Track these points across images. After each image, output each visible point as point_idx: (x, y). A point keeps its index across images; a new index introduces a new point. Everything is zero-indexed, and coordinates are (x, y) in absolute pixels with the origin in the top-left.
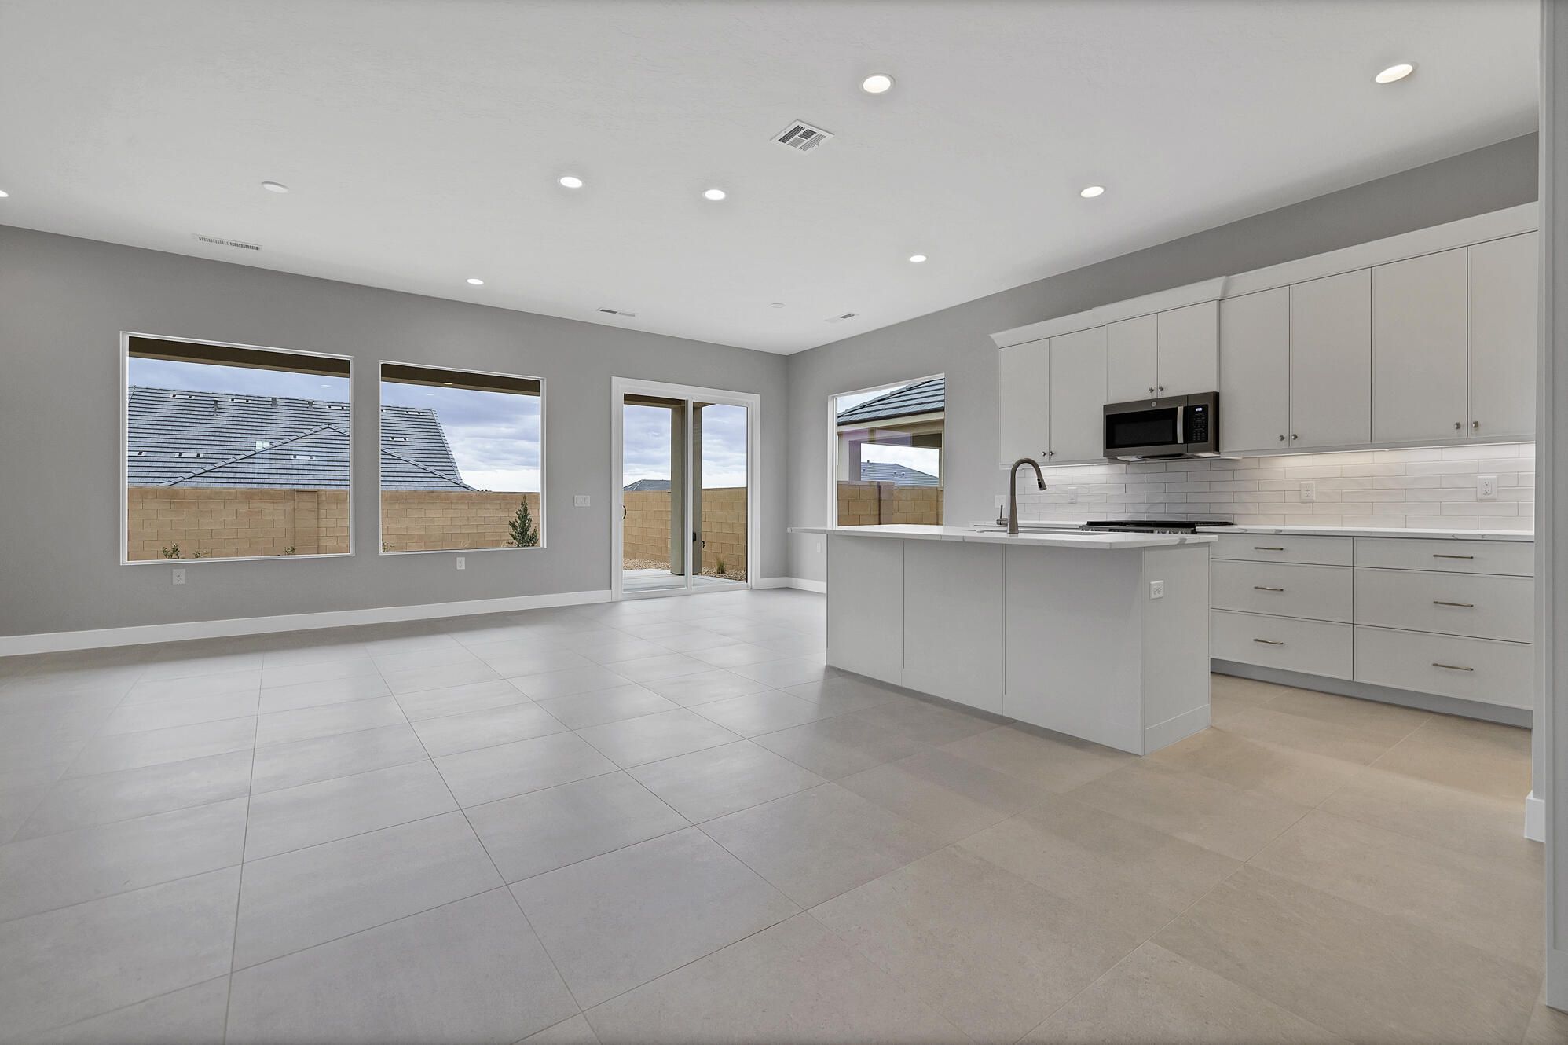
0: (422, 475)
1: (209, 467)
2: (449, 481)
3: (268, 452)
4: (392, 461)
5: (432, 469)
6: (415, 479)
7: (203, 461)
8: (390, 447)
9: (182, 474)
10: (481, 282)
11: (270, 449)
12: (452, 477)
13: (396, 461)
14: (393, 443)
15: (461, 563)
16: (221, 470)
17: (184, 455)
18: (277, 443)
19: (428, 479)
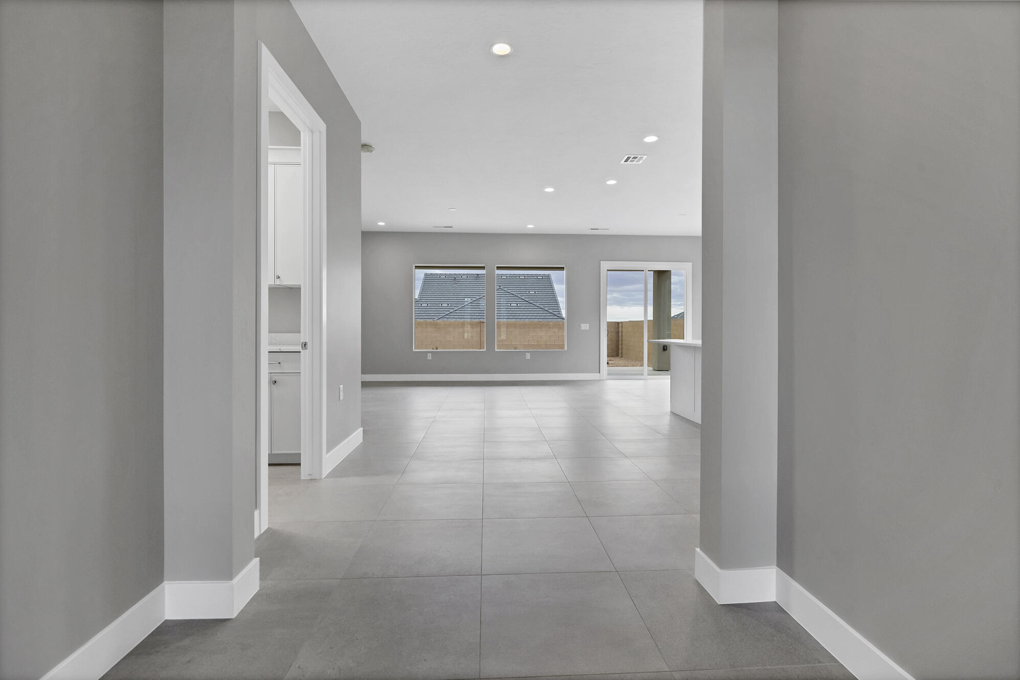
0: (542, 312)
1: (451, 311)
2: (555, 315)
3: (470, 304)
4: (528, 305)
5: (546, 309)
6: (538, 315)
7: (450, 307)
8: (528, 297)
9: (442, 314)
10: (533, 226)
11: (471, 303)
12: (557, 313)
13: (530, 305)
14: (529, 295)
15: (528, 356)
16: (457, 312)
17: (443, 305)
18: (474, 299)
19: (544, 315)
